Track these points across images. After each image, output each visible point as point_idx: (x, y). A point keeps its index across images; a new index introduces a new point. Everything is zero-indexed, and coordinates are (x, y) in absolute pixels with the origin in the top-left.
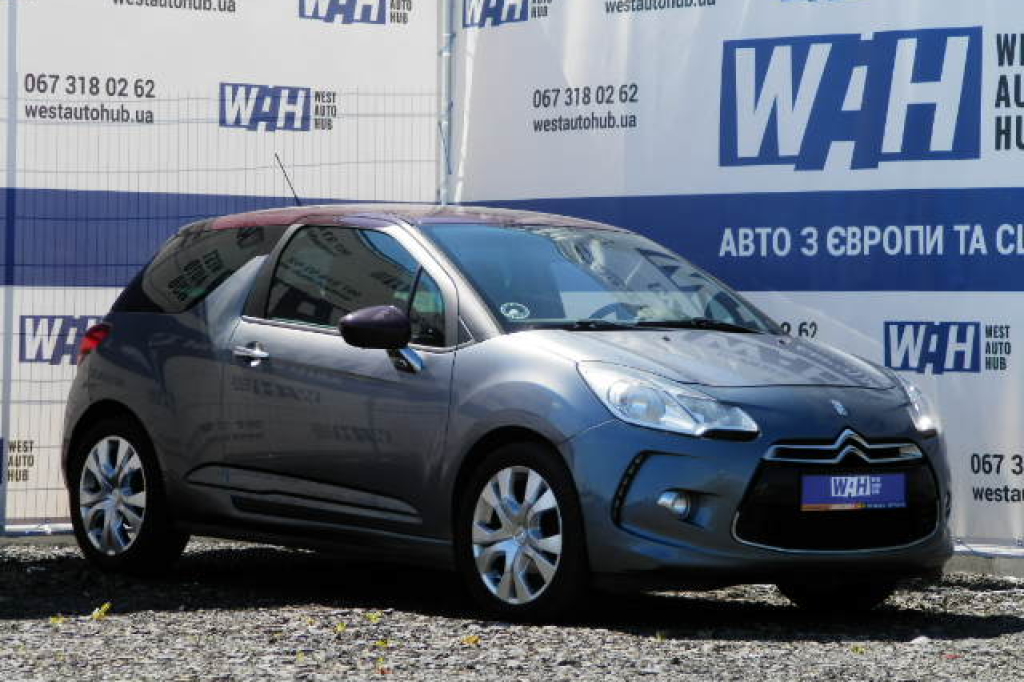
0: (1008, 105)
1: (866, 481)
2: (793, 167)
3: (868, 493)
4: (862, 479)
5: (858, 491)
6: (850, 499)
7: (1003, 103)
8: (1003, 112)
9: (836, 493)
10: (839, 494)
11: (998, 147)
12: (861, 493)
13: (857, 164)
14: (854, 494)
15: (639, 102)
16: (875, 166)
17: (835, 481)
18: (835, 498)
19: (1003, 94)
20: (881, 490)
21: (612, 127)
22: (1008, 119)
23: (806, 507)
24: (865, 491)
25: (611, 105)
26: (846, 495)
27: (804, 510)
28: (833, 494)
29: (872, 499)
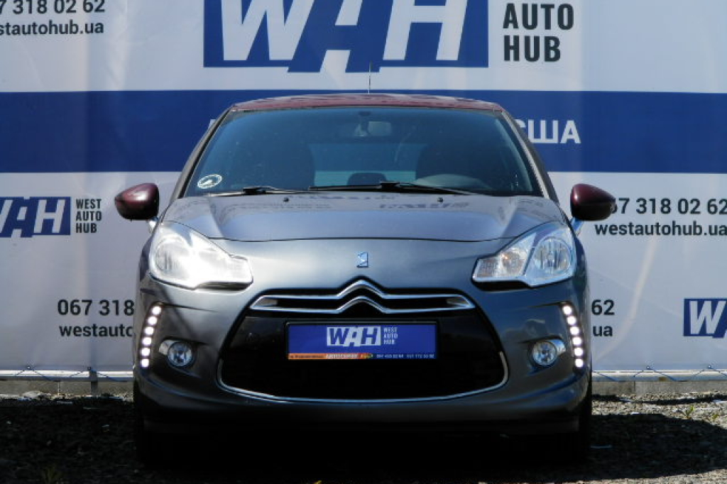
0: (516, 26)
1: (375, 331)
2: (287, 68)
3: (378, 343)
4: (370, 330)
5: (363, 341)
6: (351, 348)
7: (511, 25)
8: (511, 31)
9: (333, 341)
10: (337, 343)
11: (507, 58)
12: (369, 342)
13: (353, 67)
14: (358, 343)
15: (105, 13)
16: (376, 70)
17: (332, 331)
18: (330, 348)
19: (511, 18)
20: (396, 340)
21: (75, 33)
22: (516, 38)
23: (293, 356)
24: (374, 341)
25: (72, 14)
26: (346, 344)
27: (290, 358)
28: (329, 343)
29: (384, 348)
